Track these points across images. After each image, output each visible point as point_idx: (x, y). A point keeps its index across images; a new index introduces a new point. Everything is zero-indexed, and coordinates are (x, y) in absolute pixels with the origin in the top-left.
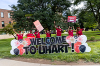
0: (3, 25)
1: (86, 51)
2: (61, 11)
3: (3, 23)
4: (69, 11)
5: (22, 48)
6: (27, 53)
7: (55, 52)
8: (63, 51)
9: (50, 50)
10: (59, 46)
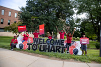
0: (9, 24)
1: (78, 54)
2: (64, 18)
3: (9, 22)
4: (73, 19)
5: (26, 44)
6: (29, 49)
7: (52, 52)
8: (59, 52)
9: (48, 49)
10: (57, 47)
